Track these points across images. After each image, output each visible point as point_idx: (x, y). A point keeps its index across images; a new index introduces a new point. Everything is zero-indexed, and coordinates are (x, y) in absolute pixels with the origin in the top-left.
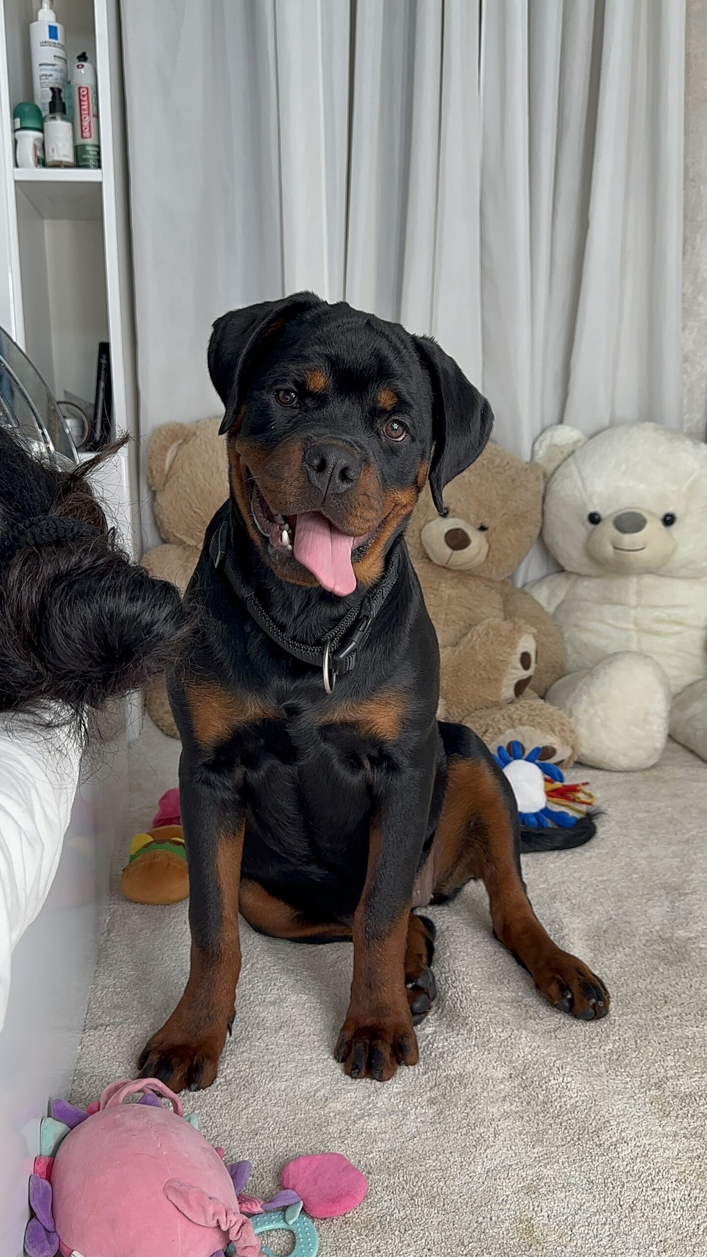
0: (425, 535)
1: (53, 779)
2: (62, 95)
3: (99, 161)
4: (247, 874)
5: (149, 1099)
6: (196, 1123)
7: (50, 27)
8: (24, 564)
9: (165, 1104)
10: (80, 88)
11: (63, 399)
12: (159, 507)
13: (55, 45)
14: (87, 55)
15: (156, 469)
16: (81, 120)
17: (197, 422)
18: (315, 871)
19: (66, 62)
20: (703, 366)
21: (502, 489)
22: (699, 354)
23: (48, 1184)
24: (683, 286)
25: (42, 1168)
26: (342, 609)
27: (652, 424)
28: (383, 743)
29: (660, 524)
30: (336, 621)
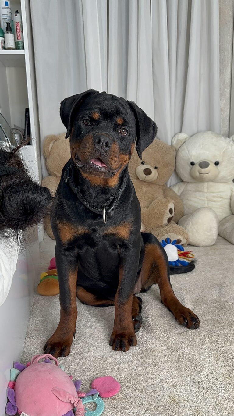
0: (137, 170)
2: (10, 25)
3: (23, 47)
4: (78, 285)
5: (47, 360)
6: (63, 368)
7: (5, 2)
9: (53, 362)
10: (16, 23)
11: (14, 128)
12: (47, 163)
13: (7, 8)
14: (18, 11)
15: (46, 151)
16: (17, 33)
17: (60, 134)
18: (102, 284)
19: (11, 14)
20: (227, 112)
21: (162, 154)
22: (226, 108)
23: (13, 390)
24: (220, 86)
25: (11, 385)
26: (109, 196)
27: (210, 132)
28: (124, 240)
29: (214, 165)
30: (107, 200)
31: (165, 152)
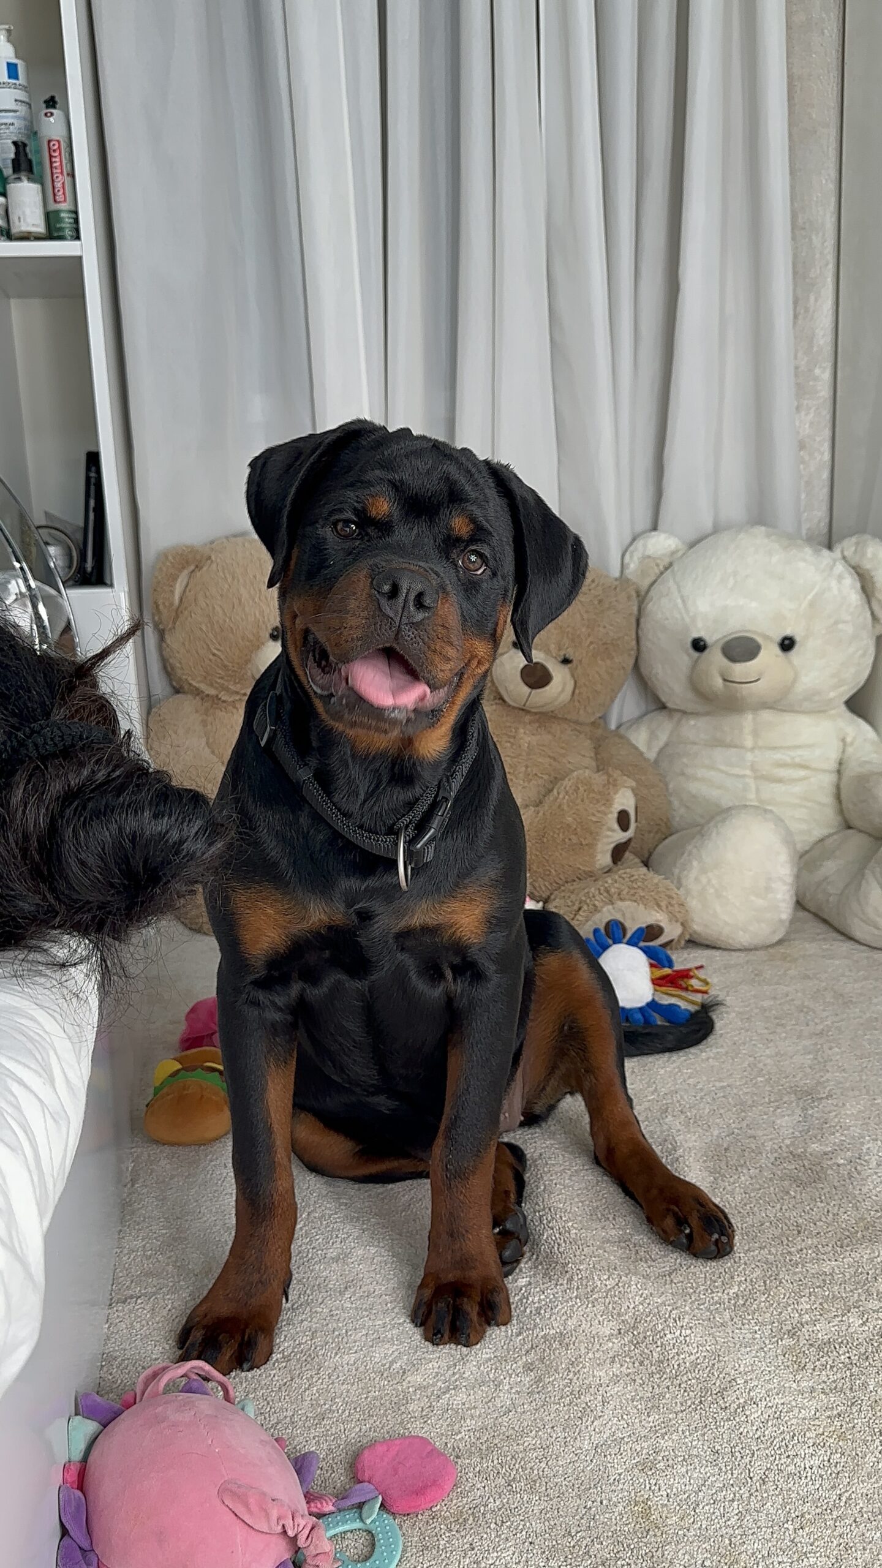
1: (71, 1033)
2: (27, 148)
3: (77, 230)
4: (300, 1104)
5: (195, 1385)
6: (251, 1411)
7: (9, 64)
8: (28, 782)
9: (212, 1389)
10: (49, 141)
12: (168, 650)
13: (15, 86)
14: (57, 99)
15: (164, 603)
16: (53, 181)
17: (212, 542)
18: (383, 1103)
19: (30, 108)
20: (823, 454)
21: (587, 612)
22: (818, 439)
23: (79, 1493)
24: (796, 358)
25: (73, 1476)
26: (418, 790)
27: (763, 528)
28: (468, 947)
29: (777, 650)
30: (410, 805)
31: (600, 601)
